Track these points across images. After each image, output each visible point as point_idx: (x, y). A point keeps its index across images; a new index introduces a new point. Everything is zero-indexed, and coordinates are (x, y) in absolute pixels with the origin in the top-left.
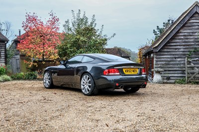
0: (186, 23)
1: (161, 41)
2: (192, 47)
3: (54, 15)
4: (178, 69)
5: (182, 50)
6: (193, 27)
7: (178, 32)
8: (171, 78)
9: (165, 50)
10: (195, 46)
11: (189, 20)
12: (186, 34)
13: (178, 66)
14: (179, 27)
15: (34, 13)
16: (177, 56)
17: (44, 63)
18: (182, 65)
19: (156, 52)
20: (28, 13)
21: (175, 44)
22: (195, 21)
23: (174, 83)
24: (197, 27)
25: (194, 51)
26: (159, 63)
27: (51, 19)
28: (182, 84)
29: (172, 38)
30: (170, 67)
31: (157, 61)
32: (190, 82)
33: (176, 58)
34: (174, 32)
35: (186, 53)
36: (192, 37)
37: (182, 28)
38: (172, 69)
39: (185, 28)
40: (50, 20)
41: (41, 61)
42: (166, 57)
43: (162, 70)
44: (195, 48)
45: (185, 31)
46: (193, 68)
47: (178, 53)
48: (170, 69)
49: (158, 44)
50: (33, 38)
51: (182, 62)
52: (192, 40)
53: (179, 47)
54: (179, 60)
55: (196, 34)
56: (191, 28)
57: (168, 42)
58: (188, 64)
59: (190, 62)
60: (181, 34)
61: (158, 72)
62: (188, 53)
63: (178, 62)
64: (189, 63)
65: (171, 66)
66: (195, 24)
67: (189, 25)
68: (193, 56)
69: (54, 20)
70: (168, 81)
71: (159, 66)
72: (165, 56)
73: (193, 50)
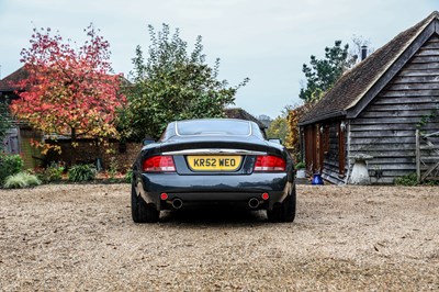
0: (414, 57)
1: (362, 95)
2: (426, 106)
3: (97, 34)
4: (397, 154)
5: (406, 114)
6: (429, 66)
7: (397, 76)
8: (385, 174)
9: (372, 114)
10: (434, 106)
11: (420, 51)
12: (414, 80)
13: (399, 148)
14: (400, 66)
15: (49, 30)
16: (395, 127)
17: (75, 145)
18: (406, 146)
19: (352, 119)
20: (39, 30)
21: (391, 101)
22: (432, 52)
23: (392, 184)
24: (437, 65)
25: (431, 117)
26: (357, 142)
27: (90, 43)
28: (410, 185)
29: (387, 90)
30: (381, 151)
31: (353, 138)
32: (427, 181)
33: (393, 131)
34: (390, 77)
35: (415, 120)
36: (426, 87)
37: (405, 67)
38: (386, 155)
39: (412, 67)
40: (88, 45)
41: (69, 141)
42: (373, 129)
43: (369, 156)
44: (434, 110)
45: (413, 74)
46: (429, 151)
47: (397, 120)
48: (382, 155)
49: (357, 101)
50: (49, 89)
51: (407, 140)
52: (426, 93)
53: (400, 108)
54: (399, 134)
55: (436, 80)
56: (424, 67)
57: (378, 98)
58: (421, 144)
59: (425, 139)
60: (403, 81)
61: (361, 162)
62: (419, 120)
63: (397, 140)
64: (424, 141)
65: (384, 147)
66: (432, 58)
67: (419, 60)
68: (430, 126)
69: (98, 47)
70: (380, 181)
71: (359, 148)
72: (370, 128)
73: (428, 114)
